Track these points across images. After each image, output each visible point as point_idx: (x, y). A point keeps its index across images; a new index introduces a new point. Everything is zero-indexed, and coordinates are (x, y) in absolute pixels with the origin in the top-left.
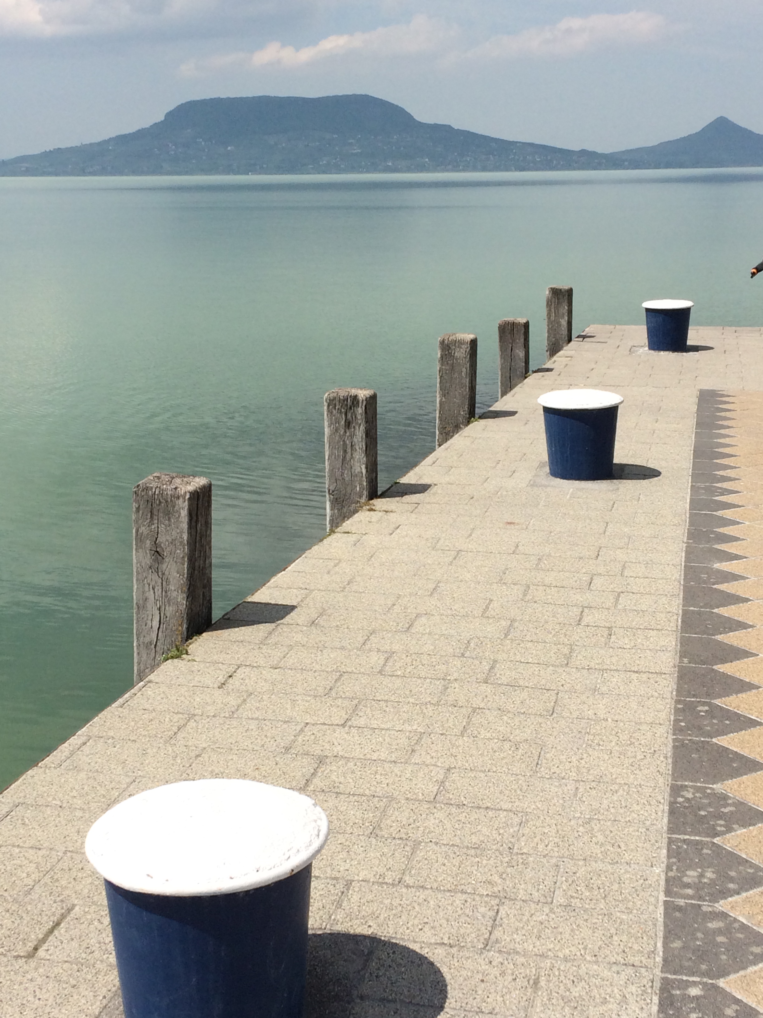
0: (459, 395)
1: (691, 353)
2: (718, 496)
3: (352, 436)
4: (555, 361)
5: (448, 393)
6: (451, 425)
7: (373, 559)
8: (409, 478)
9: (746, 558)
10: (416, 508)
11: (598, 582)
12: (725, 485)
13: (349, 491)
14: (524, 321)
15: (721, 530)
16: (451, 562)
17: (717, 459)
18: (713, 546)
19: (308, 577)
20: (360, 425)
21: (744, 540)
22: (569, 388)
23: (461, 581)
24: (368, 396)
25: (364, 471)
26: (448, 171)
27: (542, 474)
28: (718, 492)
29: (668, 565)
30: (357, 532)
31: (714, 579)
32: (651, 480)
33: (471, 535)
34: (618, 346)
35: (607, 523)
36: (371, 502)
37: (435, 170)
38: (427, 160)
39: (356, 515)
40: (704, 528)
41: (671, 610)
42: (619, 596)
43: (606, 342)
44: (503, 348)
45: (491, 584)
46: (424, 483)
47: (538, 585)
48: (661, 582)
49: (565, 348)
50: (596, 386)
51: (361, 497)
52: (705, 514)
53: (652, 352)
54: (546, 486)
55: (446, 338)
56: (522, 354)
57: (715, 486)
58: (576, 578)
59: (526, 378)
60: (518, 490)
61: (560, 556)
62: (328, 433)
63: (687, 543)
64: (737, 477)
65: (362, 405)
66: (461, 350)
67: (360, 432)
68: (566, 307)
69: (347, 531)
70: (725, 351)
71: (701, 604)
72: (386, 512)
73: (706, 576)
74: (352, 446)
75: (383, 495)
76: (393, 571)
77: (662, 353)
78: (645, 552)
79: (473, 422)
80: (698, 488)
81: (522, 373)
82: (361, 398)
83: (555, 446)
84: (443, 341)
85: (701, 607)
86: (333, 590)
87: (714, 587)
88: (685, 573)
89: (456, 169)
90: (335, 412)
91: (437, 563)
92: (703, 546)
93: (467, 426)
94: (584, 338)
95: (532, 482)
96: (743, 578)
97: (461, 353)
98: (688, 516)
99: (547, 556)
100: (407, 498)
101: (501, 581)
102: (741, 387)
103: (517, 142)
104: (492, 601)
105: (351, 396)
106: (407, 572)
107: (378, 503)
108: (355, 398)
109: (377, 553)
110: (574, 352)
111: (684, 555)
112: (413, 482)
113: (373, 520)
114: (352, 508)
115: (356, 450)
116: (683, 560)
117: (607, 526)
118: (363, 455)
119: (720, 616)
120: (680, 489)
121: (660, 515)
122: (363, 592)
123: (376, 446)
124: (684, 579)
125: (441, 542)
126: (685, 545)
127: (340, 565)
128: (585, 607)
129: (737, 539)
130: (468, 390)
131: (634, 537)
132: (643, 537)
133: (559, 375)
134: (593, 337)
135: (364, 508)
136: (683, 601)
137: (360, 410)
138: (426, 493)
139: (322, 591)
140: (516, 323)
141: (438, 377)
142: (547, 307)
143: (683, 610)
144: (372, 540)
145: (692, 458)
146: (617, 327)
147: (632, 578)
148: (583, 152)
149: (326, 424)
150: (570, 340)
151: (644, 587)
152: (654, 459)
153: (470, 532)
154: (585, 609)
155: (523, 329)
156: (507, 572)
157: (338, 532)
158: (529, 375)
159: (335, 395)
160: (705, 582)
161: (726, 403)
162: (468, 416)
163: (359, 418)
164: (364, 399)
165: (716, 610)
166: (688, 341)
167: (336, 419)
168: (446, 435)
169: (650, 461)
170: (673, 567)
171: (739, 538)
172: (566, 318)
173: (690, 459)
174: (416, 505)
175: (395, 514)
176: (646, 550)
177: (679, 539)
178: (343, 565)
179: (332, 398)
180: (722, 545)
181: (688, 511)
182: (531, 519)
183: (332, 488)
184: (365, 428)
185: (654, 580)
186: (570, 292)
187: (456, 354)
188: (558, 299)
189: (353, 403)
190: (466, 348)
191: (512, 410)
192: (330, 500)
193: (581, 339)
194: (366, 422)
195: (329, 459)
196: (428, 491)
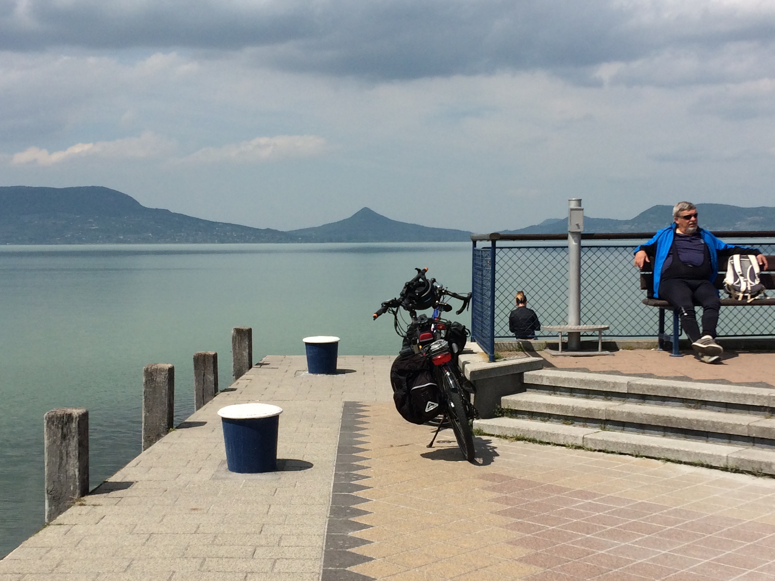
0: (160, 411)
1: (340, 375)
2: (354, 480)
3: (67, 446)
4: (238, 383)
5: (151, 409)
6: (154, 434)
7: (79, 545)
8: (117, 478)
9: (372, 526)
10: (120, 501)
11: (260, 552)
12: (360, 472)
13: (64, 491)
14: (213, 353)
15: (355, 506)
16: (145, 543)
17: (355, 453)
18: (349, 519)
19: (22, 564)
20: (74, 437)
21: (371, 513)
22: (248, 403)
23: (151, 558)
24: (81, 414)
25: (77, 473)
26: (167, 243)
27: (222, 469)
28: (354, 478)
29: (315, 535)
30: (68, 523)
31: (348, 544)
32: (305, 470)
33: (162, 520)
34: (287, 371)
35: (270, 505)
36: (82, 498)
37: (157, 241)
38: (150, 234)
39: (69, 510)
40: (343, 505)
41: (315, 570)
42: (275, 562)
43: (278, 368)
44: (197, 375)
45: (175, 559)
46: (128, 481)
47: (213, 558)
48: (308, 549)
49: (246, 373)
50: (268, 401)
51: (74, 495)
52: (344, 495)
53: (312, 374)
54: (224, 479)
55: (150, 367)
56: (212, 378)
57: (352, 473)
58: (243, 550)
59: (215, 396)
60: (203, 483)
61: (232, 533)
62: (47, 444)
63: (329, 517)
64: (369, 466)
65: (76, 421)
66: (161, 376)
67: (74, 443)
68: (247, 343)
69: (60, 523)
70: (364, 373)
71: (337, 565)
72: (94, 505)
73: (342, 542)
74: (67, 454)
75: (94, 492)
76: (95, 553)
77: (319, 375)
78: (298, 526)
79: (171, 431)
80: (340, 475)
81: (212, 392)
82: (74, 416)
83: (232, 447)
84: (147, 369)
85: (337, 567)
86: (43, 573)
87: (347, 550)
88: (326, 541)
89: (173, 241)
90: (53, 427)
91: (132, 545)
92: (341, 519)
93: (167, 434)
94: (261, 366)
95: (214, 476)
96: (370, 542)
97: (161, 379)
98: (331, 496)
99: (222, 534)
100: (114, 494)
101: (183, 556)
102: (375, 399)
103: (219, 223)
104: (175, 572)
105: (66, 414)
106: (107, 553)
107: (89, 499)
108: (70, 416)
109: (83, 540)
110: (253, 376)
111: (326, 527)
112: (119, 480)
113: (82, 513)
114: (67, 504)
115: (70, 457)
116: (326, 530)
117: (270, 507)
118: (76, 461)
119: (350, 573)
120: (326, 476)
121: (310, 497)
122: (69, 573)
123: (88, 453)
124: (326, 546)
125: (137, 528)
126: (328, 519)
127: (51, 551)
128: (249, 573)
129: (366, 513)
130: (167, 406)
131: (290, 515)
132: (297, 514)
133: (241, 393)
134: (269, 364)
135: (76, 503)
136: (324, 562)
137: (74, 425)
138: (129, 489)
139: (34, 574)
140: (207, 355)
141: (143, 397)
142: (233, 343)
143: (323, 570)
144: (80, 530)
145: (336, 453)
146: (287, 356)
147: (287, 547)
148: (268, 231)
149: (46, 437)
150: (250, 367)
151: (295, 554)
152: (309, 455)
153: (161, 518)
154: (249, 574)
155: (212, 358)
156: (189, 548)
157: (52, 525)
158: (218, 394)
159: (53, 413)
160: (341, 548)
161: (363, 411)
162: (167, 427)
163: (73, 431)
164: (77, 416)
165: (348, 569)
166: (337, 366)
167: (54, 433)
168: (150, 442)
169: (305, 456)
170: (318, 537)
171: (368, 512)
172: (247, 351)
173: (335, 454)
174: (120, 499)
175: (101, 507)
176: (299, 524)
177: (324, 515)
178: (54, 551)
179: (50, 417)
180: (356, 517)
181: (331, 493)
182: (211, 505)
183: (50, 488)
184: (78, 439)
185: (303, 548)
186: (250, 331)
187: (158, 379)
188: (241, 337)
189: (68, 420)
190: (165, 374)
191: (203, 421)
192: (48, 499)
193: (259, 366)
194: (79, 434)
195: (47, 465)
196: (130, 487)
